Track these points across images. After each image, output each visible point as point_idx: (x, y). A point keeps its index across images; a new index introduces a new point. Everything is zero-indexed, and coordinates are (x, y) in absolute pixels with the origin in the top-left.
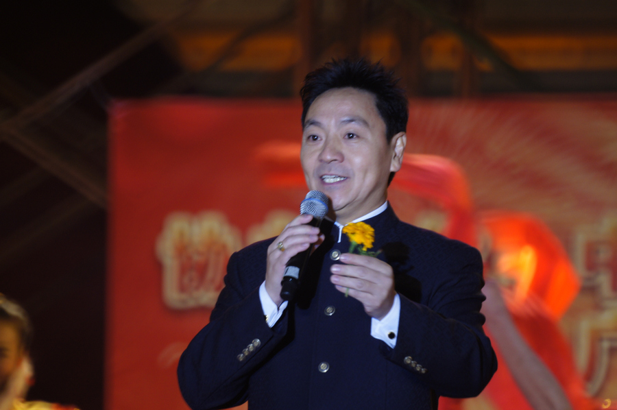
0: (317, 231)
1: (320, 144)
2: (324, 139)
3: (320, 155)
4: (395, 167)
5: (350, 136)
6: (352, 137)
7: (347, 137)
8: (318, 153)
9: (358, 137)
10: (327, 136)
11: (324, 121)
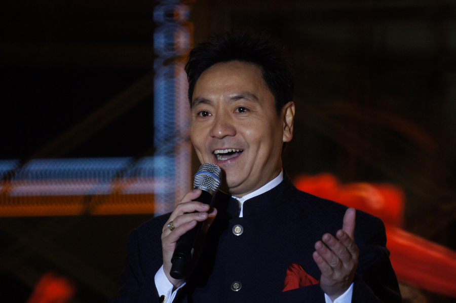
0: (206, 207)
1: (211, 120)
2: (214, 115)
3: (212, 131)
4: (287, 137)
5: (242, 110)
6: (243, 111)
7: (237, 111)
8: (208, 130)
9: (248, 110)
10: (217, 113)
11: (213, 97)
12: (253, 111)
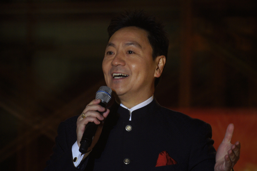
2: (116, 53)
7: (128, 53)
12: (137, 54)
